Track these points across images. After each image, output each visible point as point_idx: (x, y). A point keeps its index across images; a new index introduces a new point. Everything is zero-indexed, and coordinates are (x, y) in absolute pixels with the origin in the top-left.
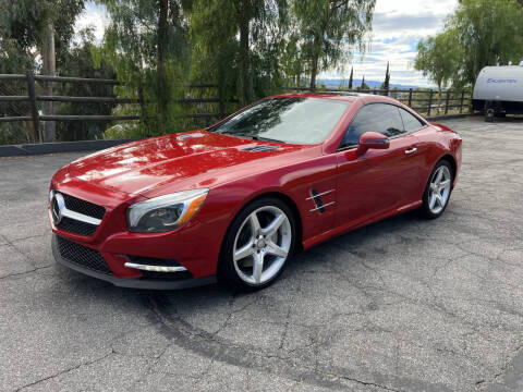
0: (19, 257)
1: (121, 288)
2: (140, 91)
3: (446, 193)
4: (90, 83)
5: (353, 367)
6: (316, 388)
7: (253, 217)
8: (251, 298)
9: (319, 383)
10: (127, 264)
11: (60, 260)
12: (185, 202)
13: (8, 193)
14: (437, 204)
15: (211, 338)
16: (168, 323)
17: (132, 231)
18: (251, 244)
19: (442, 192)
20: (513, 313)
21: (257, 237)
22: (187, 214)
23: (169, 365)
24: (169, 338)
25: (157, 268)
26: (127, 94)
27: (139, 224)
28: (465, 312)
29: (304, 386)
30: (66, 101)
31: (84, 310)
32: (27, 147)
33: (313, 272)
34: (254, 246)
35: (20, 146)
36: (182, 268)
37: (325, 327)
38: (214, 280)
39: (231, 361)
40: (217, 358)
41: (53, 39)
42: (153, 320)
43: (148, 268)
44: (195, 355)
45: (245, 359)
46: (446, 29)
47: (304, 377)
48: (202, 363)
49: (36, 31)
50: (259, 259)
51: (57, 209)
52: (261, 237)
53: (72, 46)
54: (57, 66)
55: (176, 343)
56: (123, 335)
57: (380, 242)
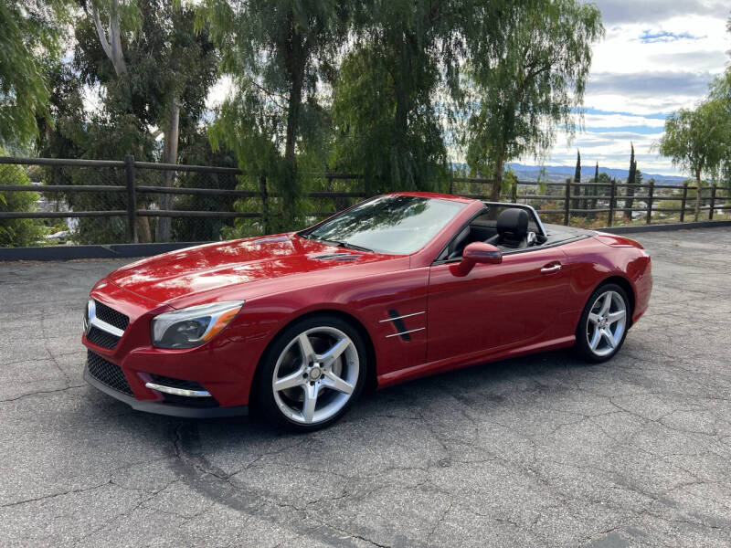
0: (56, 373)
1: (138, 413)
2: (263, 182)
3: (620, 329)
4: (219, 172)
5: (378, 527)
6: (318, 544)
7: (303, 339)
8: (297, 440)
9: (325, 539)
10: (149, 385)
11: (87, 376)
12: (213, 316)
13: (73, 302)
14: (604, 343)
15: (226, 478)
16: (185, 458)
17: (156, 346)
18: (300, 372)
19: (613, 328)
20: (633, 488)
21: (311, 364)
22: (213, 330)
23: (164, 502)
24: (178, 474)
25: (180, 392)
26: (251, 187)
27: (163, 338)
28: (564, 480)
29: (306, 540)
30: (188, 193)
31: (100, 436)
32: (115, 248)
33: (391, 417)
34: (305, 375)
35: (107, 246)
36: (206, 394)
37: (369, 480)
38: (245, 411)
39: (235, 505)
40: (220, 501)
41: (178, 116)
42: (169, 453)
43: (170, 390)
44: (198, 495)
45: (251, 505)
46: (711, 100)
47: (311, 532)
48: (202, 502)
49: (160, 107)
50: (312, 393)
51: (87, 318)
52: (317, 365)
53: (201, 124)
54: (180, 149)
55: (183, 480)
56: (129, 466)
57: (502, 388)
